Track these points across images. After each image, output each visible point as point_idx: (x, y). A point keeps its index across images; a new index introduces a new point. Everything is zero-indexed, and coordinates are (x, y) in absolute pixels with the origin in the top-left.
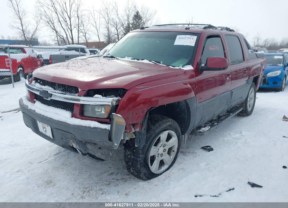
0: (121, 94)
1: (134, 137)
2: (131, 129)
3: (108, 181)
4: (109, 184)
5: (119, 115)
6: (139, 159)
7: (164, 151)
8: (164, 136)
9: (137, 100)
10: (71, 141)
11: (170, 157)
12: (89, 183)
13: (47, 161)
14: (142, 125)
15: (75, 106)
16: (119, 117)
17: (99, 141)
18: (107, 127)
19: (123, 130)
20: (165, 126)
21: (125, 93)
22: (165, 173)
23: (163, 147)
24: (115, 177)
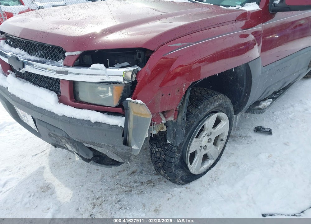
0: (140, 60)
1: (165, 129)
2: (161, 118)
3: (129, 185)
4: (130, 191)
5: (139, 101)
6: (173, 160)
7: (208, 142)
8: (210, 122)
9: (170, 69)
10: (64, 141)
11: (217, 149)
12: (101, 189)
13: (45, 152)
14: (178, 112)
15: (61, 84)
16: (140, 104)
17: (107, 144)
18: (119, 121)
19: (148, 126)
20: (213, 107)
21: (148, 58)
22: (210, 171)
23: (208, 136)
24: (138, 179)
